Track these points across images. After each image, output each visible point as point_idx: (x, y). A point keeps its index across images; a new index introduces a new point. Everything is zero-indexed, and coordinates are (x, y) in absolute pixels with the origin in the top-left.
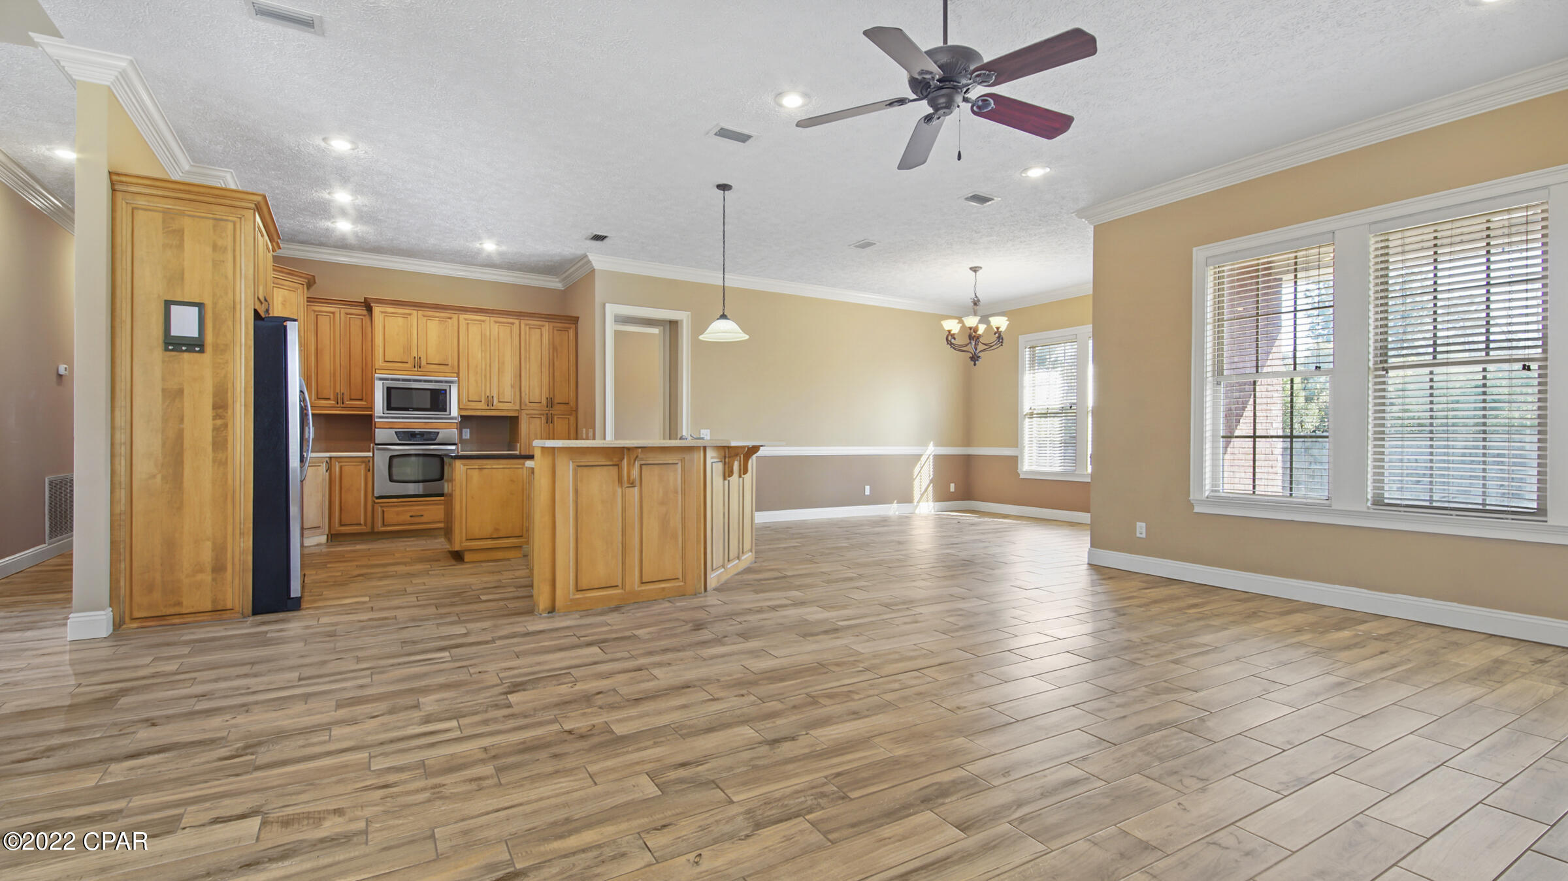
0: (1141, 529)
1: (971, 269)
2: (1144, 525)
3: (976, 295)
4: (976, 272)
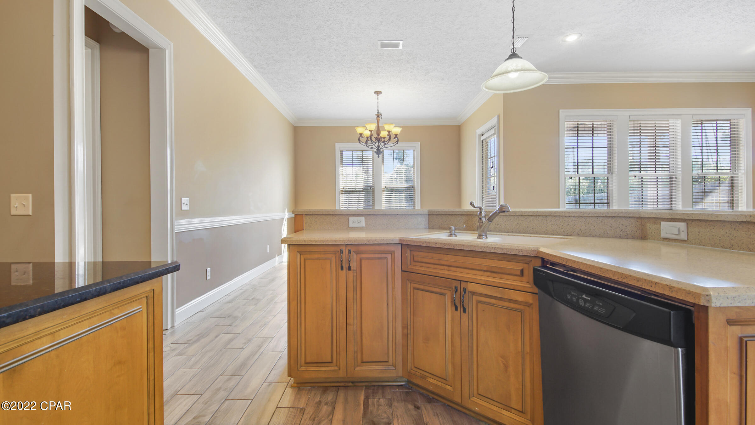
1: (375, 92)
3: (378, 111)
4: (378, 95)
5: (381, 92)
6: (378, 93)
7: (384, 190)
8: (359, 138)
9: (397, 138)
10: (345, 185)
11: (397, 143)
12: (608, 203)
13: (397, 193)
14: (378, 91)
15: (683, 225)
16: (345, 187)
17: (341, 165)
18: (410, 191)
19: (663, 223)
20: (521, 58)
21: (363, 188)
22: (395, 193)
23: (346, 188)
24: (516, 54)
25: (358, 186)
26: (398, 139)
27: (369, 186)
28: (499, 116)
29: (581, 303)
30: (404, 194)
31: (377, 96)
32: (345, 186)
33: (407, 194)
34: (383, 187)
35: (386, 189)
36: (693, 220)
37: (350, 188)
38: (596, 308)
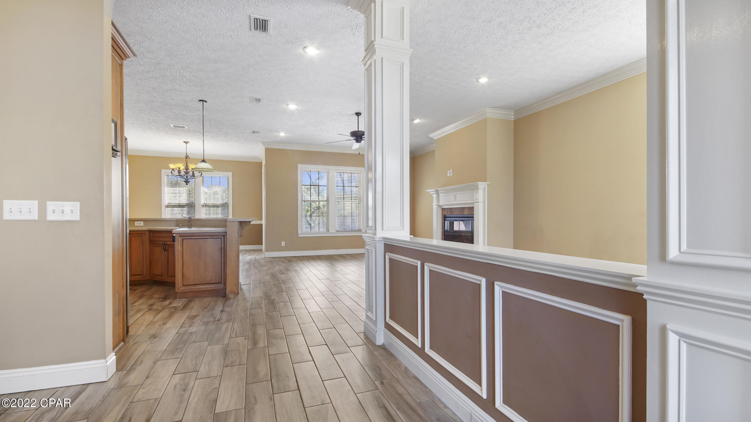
0: (283, 244)
1: (184, 142)
2: (284, 242)
3: (186, 154)
5: (189, 142)
6: (186, 143)
8: (172, 171)
13: (214, 208)
14: (186, 141)
17: (167, 186)
18: (225, 206)
21: (186, 204)
22: (213, 208)
23: (171, 204)
25: (182, 202)
27: (191, 202)
30: (220, 209)
32: (169, 203)
33: (223, 208)
34: (202, 203)
35: (204, 205)
37: (175, 204)
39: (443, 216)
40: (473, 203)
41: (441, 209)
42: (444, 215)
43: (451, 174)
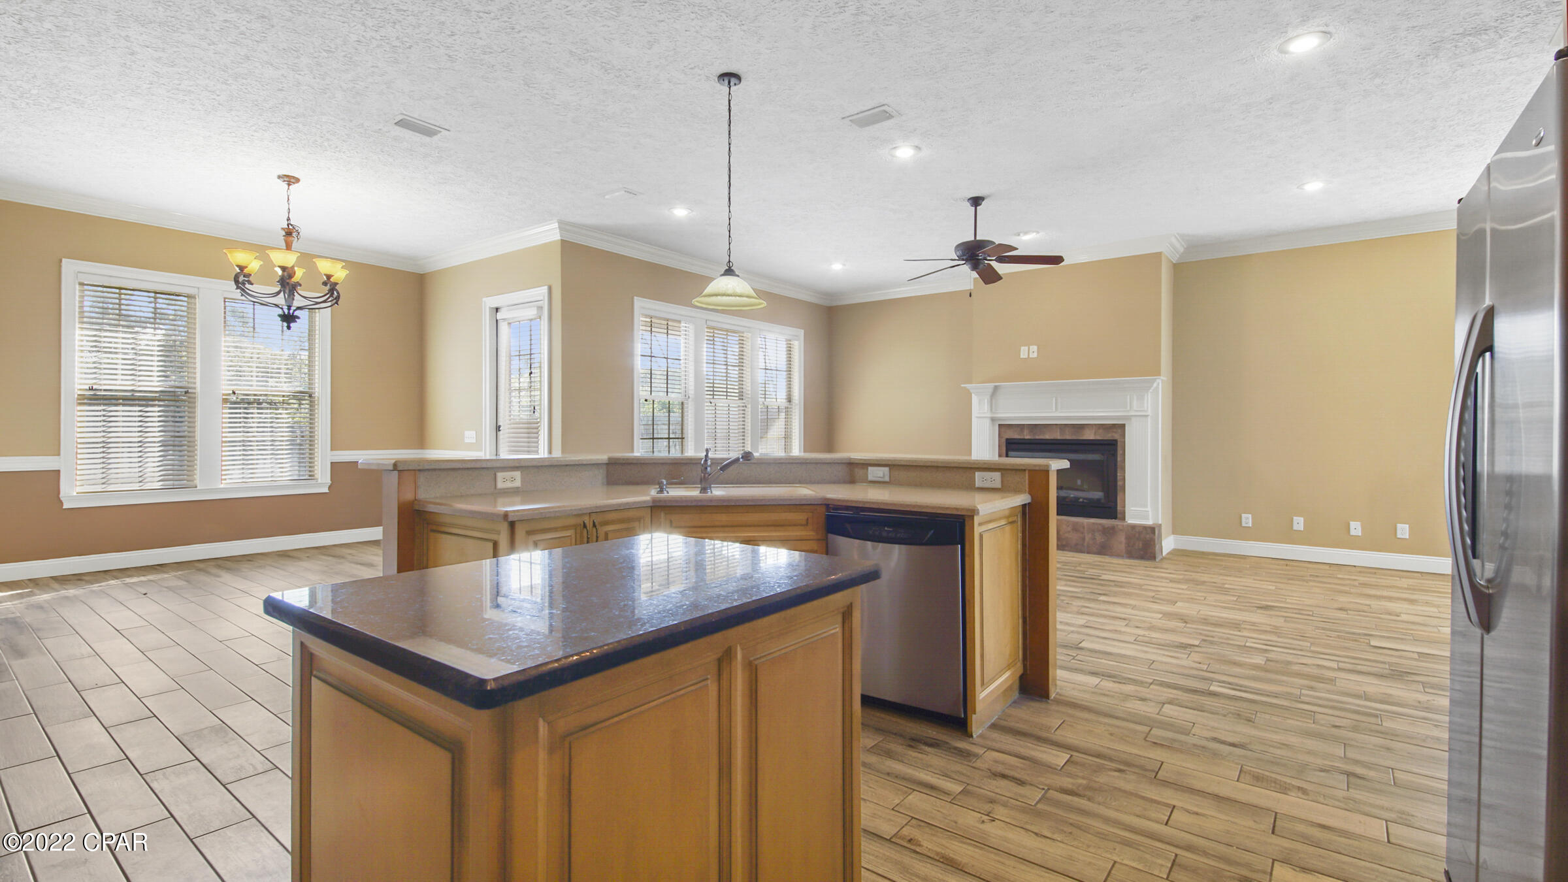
3: (288, 219)
4: (289, 185)
6: (290, 180)
7: (227, 399)
9: (336, 290)
10: (94, 381)
11: (337, 303)
12: (683, 438)
13: (266, 409)
14: (294, 177)
15: (886, 469)
16: (94, 387)
19: (870, 468)
20: (738, 276)
21: (161, 391)
23: (100, 391)
24: (733, 271)
25: (139, 386)
26: (338, 293)
27: (178, 388)
28: (550, 289)
29: (884, 534)
31: (287, 186)
32: (95, 384)
34: (223, 392)
35: (231, 397)
36: (894, 465)
37: (113, 390)
38: (899, 535)
39: (1004, 440)
40: (1128, 418)
41: (997, 428)
42: (1007, 440)
43: (1035, 355)
